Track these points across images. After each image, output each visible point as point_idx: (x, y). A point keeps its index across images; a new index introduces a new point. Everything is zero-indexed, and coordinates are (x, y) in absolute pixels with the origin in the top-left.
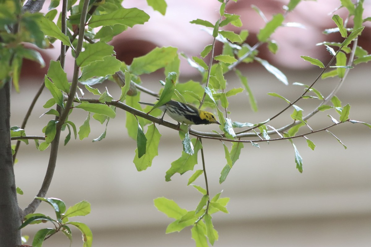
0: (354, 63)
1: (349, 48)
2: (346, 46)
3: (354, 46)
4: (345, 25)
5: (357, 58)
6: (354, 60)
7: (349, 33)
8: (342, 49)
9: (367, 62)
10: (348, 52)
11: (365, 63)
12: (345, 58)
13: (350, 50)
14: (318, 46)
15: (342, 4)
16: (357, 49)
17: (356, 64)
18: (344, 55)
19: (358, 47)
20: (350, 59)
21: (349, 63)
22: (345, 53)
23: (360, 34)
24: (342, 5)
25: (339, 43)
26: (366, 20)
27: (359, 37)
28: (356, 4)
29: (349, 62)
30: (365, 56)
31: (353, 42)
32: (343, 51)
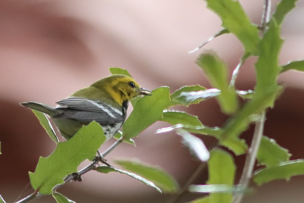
0: (256, 180)
1: (243, 141)
2: (234, 135)
3: (255, 135)
4: (233, 82)
5: (263, 167)
6: (256, 173)
7: (242, 102)
8: (225, 144)
9: (288, 179)
10: (238, 151)
11: (283, 181)
12: (231, 168)
13: (246, 146)
14: (162, 134)
15: (223, 25)
16: (263, 143)
17: (259, 181)
18: (229, 159)
19: (266, 138)
20: (245, 169)
21: (241, 181)
22: (231, 153)
23: (271, 104)
24: (222, 28)
25: (217, 129)
26: (286, 68)
27: (270, 113)
28: (261, 29)
29: (242, 177)
30: (283, 164)
31: (252, 127)
32: (225, 149)
